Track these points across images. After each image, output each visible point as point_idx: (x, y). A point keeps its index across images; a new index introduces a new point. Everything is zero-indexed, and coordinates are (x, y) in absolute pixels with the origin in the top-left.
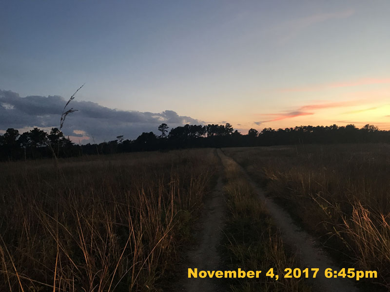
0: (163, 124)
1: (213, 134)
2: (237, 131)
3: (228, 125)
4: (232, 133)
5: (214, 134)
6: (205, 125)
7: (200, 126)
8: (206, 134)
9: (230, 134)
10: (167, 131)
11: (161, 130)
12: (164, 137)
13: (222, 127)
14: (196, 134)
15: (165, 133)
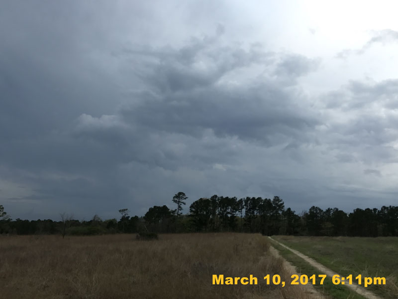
0: (180, 193)
1: (253, 213)
2: (289, 209)
3: (277, 199)
4: (283, 211)
5: (255, 212)
6: (242, 198)
7: (234, 199)
8: (244, 210)
9: (280, 212)
10: (185, 204)
11: (175, 201)
12: (180, 212)
13: (267, 202)
14: (229, 210)
15: (182, 206)
